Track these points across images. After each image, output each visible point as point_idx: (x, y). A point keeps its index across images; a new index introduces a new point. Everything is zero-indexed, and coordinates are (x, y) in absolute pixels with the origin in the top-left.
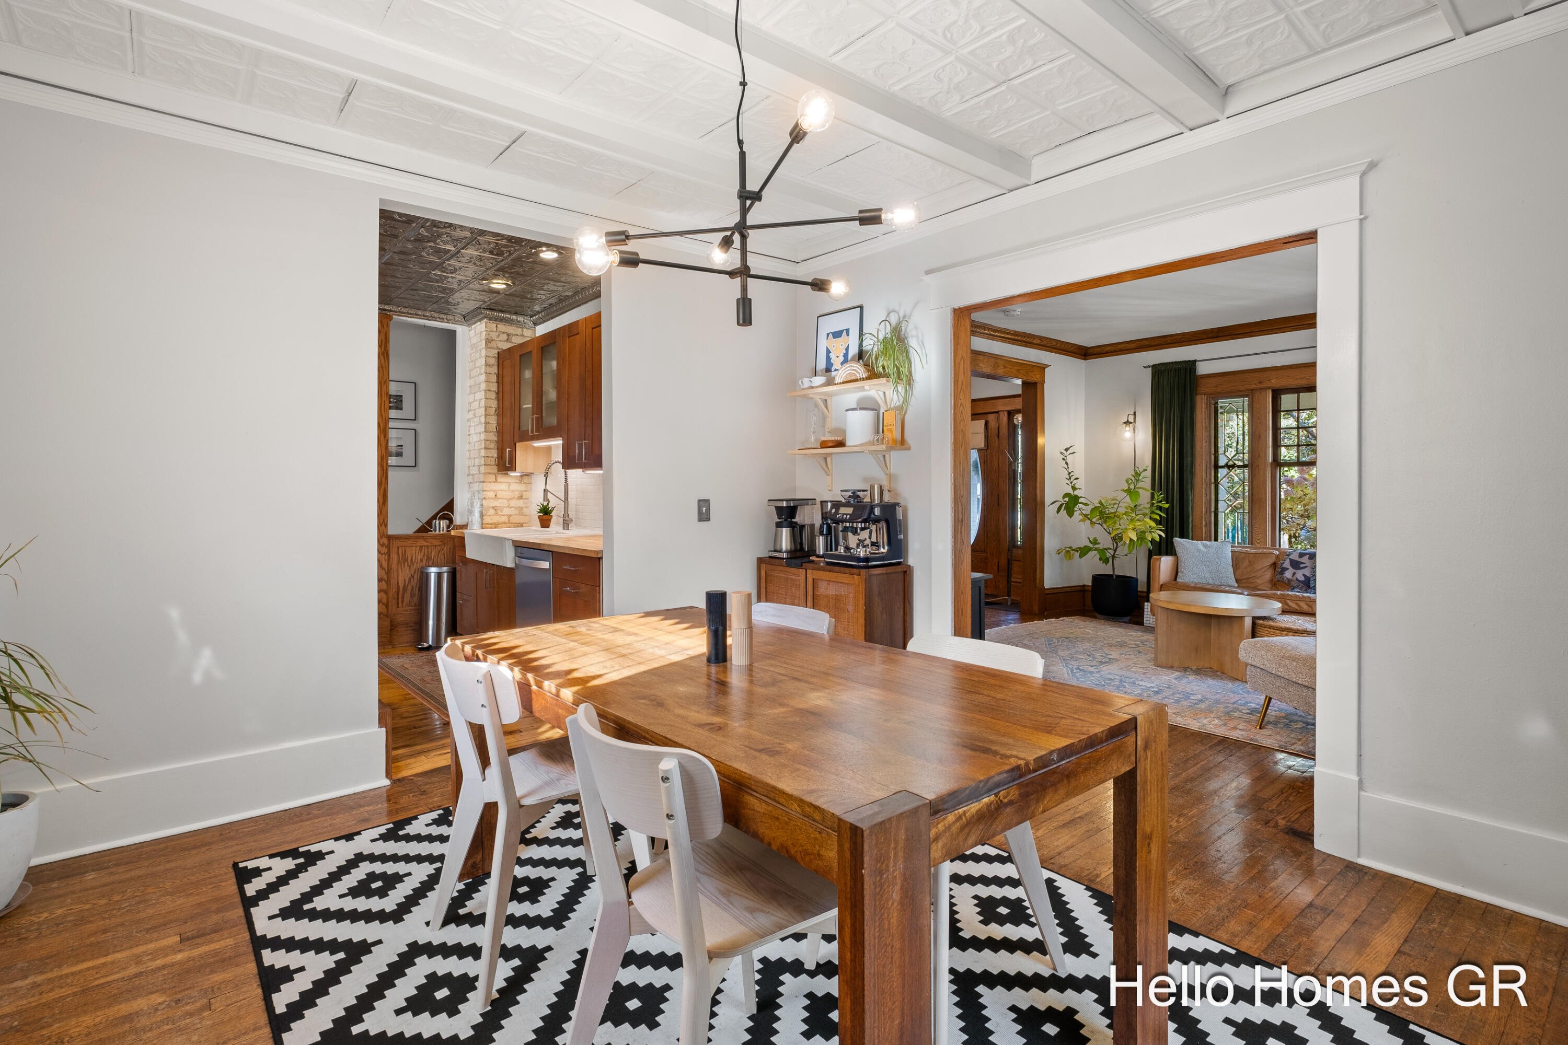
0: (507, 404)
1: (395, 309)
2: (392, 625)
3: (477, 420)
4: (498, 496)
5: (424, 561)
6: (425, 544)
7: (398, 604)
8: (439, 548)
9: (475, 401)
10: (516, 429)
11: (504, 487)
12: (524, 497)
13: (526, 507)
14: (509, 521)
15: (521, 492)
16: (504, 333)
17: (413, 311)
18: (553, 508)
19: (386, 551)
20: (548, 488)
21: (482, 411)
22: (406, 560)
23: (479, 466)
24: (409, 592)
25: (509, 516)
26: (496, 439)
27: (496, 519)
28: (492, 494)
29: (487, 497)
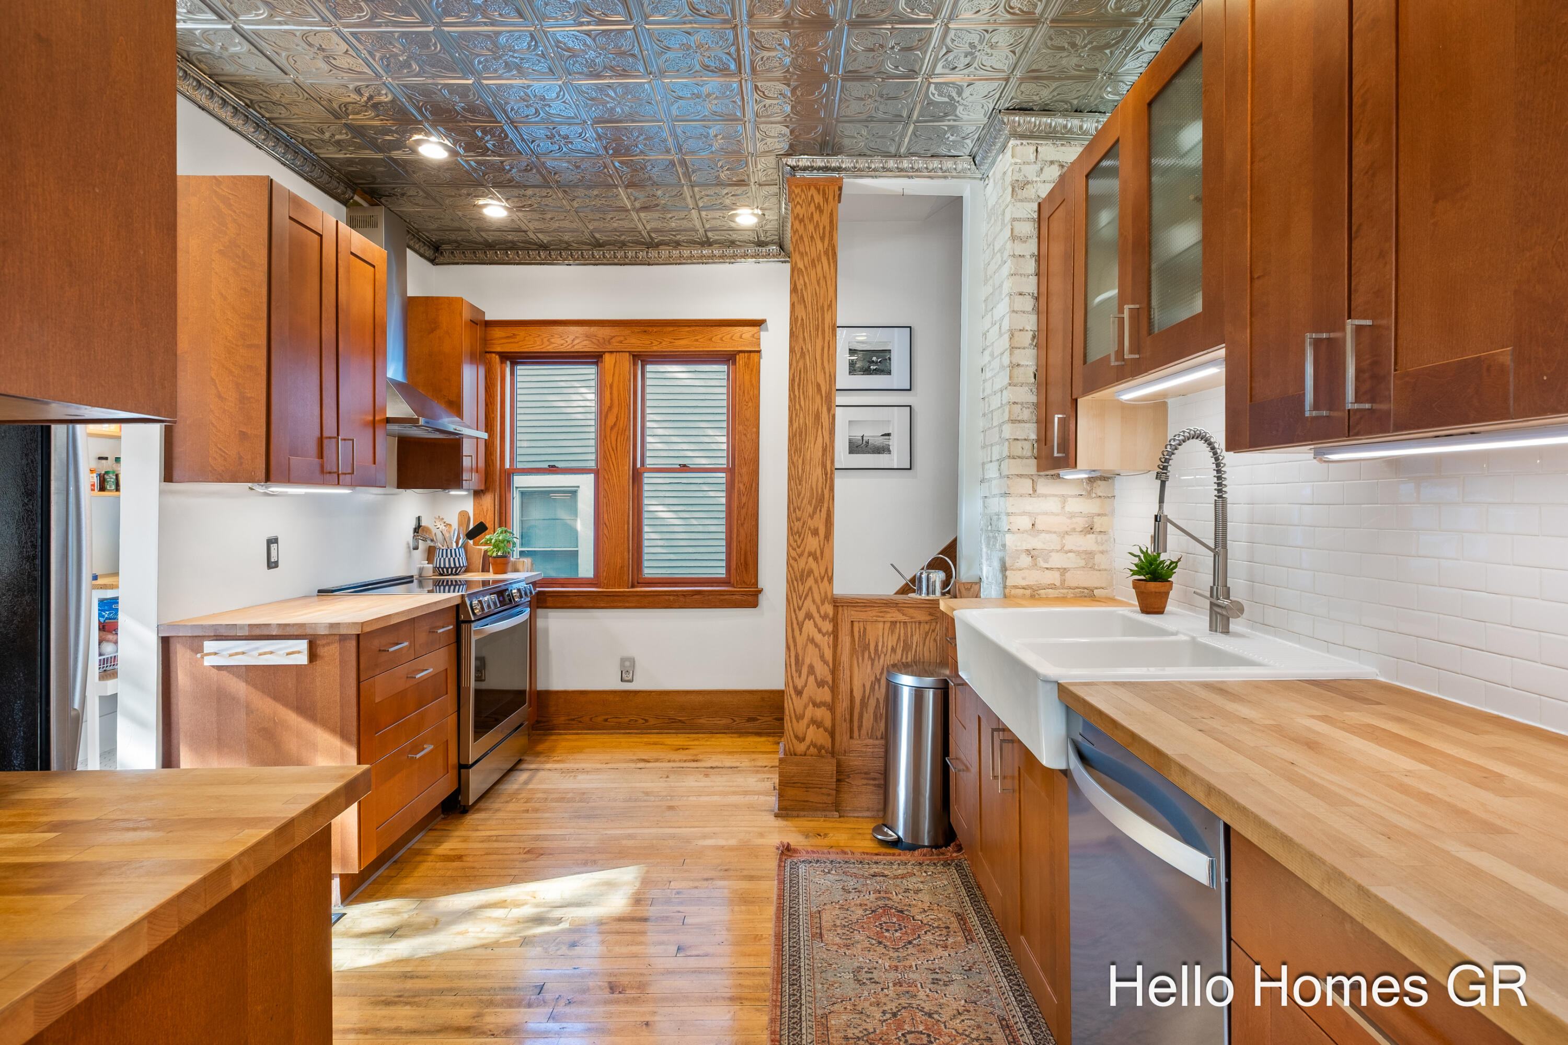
0: (1058, 320)
1: (847, 163)
2: (839, 772)
3: (996, 364)
4: (1039, 526)
5: (899, 651)
6: (901, 617)
7: (851, 731)
8: (927, 627)
9: (993, 324)
10: (1078, 360)
11: (1051, 505)
12: (1097, 528)
13: (1102, 552)
14: (1063, 581)
15: (1091, 516)
16: (1052, 162)
17: (877, 163)
18: (1174, 564)
19: (831, 629)
20: (1168, 511)
21: (1005, 342)
22: (866, 647)
23: (1000, 461)
24: (871, 709)
25: (1063, 571)
26: (1033, 399)
27: (1034, 578)
28: (1025, 523)
29: (1014, 528)
